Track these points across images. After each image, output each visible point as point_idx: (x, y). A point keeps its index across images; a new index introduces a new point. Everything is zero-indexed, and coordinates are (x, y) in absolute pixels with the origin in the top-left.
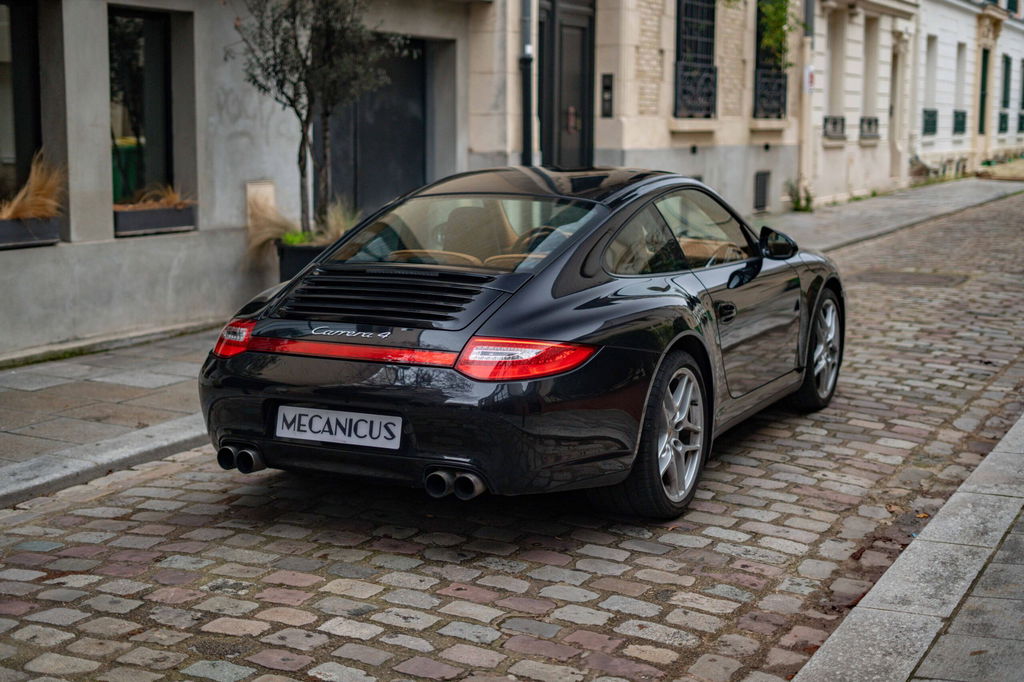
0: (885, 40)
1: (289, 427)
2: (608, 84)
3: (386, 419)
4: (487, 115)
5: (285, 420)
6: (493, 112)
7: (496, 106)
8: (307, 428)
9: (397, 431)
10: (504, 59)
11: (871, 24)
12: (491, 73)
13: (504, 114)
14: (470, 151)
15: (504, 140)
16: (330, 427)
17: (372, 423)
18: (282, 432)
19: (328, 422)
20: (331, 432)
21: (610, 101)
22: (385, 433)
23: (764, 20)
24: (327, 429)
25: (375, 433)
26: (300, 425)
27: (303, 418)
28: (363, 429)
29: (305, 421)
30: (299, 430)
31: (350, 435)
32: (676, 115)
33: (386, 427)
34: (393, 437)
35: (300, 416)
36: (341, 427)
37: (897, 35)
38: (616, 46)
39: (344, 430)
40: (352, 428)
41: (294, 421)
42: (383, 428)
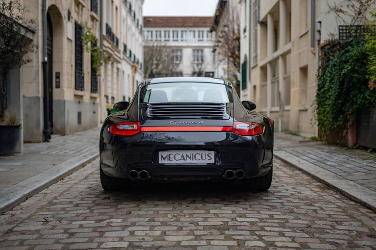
0: (115, 70)
1: (164, 159)
2: (58, 76)
3: (207, 152)
4: (31, 83)
5: (162, 157)
6: (33, 81)
7: (35, 79)
8: (173, 159)
9: (213, 156)
10: (38, 61)
11: (112, 64)
12: (33, 67)
13: (38, 83)
14: (24, 96)
15: (39, 92)
16: (183, 157)
17: (202, 154)
18: (161, 161)
19: (183, 156)
20: (184, 159)
21: (59, 82)
22: (207, 157)
23: (93, 58)
24: (182, 158)
25: (204, 158)
26: (169, 158)
27: (171, 155)
28: (198, 157)
29: (172, 156)
30: (169, 160)
31: (193, 160)
32: (76, 89)
33: (208, 155)
34: (211, 159)
35: (169, 155)
36: (188, 157)
37: (118, 69)
38: (61, 62)
39: (190, 158)
40: (194, 157)
41: (167, 157)
42: (207, 156)
